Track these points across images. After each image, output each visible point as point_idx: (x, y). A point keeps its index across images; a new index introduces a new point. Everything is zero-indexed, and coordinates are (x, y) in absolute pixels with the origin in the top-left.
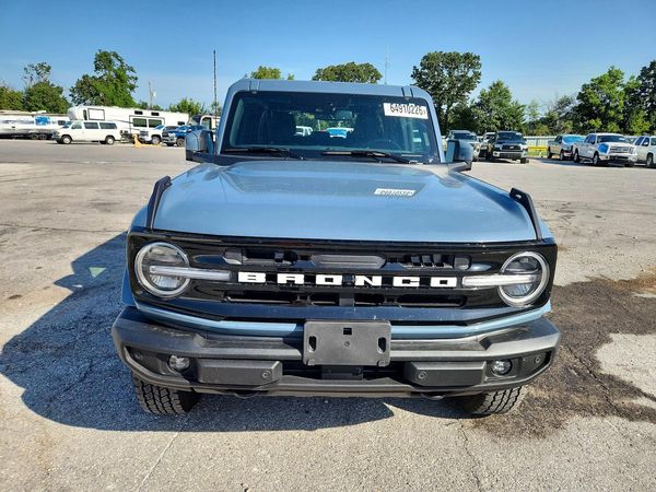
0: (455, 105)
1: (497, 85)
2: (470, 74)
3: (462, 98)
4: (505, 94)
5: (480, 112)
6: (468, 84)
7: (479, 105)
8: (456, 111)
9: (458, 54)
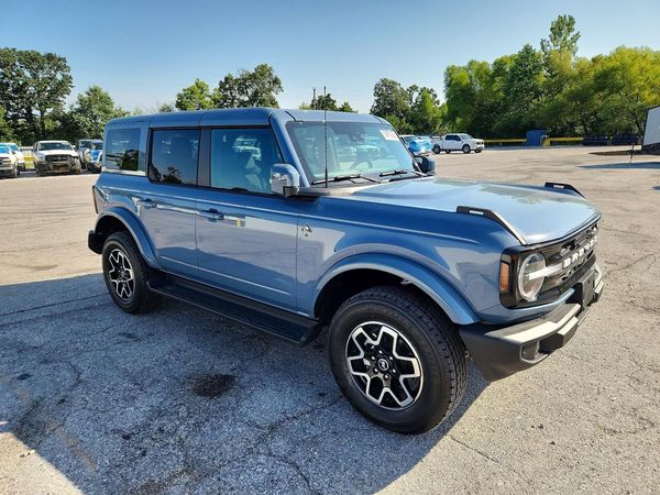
0: (49, 110)
1: (94, 91)
2: (59, 77)
3: (57, 103)
4: (106, 100)
5: (82, 118)
6: (62, 87)
7: (79, 111)
8: (54, 118)
9: (38, 54)
